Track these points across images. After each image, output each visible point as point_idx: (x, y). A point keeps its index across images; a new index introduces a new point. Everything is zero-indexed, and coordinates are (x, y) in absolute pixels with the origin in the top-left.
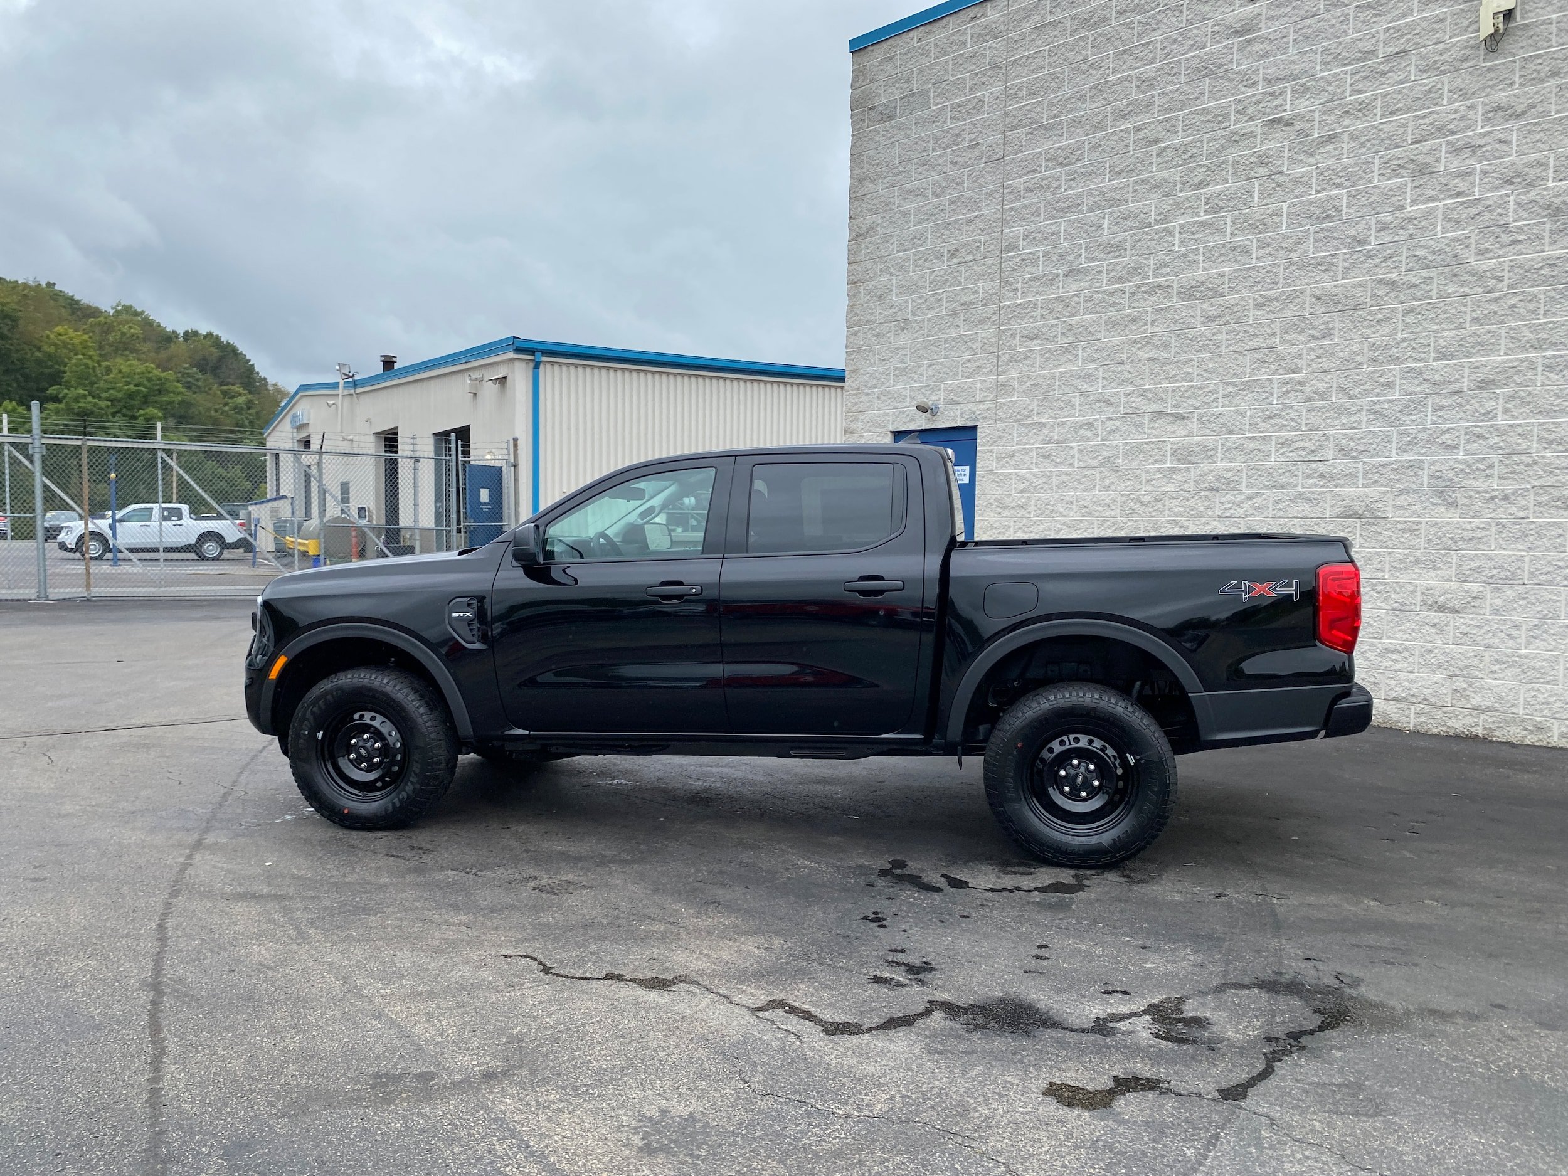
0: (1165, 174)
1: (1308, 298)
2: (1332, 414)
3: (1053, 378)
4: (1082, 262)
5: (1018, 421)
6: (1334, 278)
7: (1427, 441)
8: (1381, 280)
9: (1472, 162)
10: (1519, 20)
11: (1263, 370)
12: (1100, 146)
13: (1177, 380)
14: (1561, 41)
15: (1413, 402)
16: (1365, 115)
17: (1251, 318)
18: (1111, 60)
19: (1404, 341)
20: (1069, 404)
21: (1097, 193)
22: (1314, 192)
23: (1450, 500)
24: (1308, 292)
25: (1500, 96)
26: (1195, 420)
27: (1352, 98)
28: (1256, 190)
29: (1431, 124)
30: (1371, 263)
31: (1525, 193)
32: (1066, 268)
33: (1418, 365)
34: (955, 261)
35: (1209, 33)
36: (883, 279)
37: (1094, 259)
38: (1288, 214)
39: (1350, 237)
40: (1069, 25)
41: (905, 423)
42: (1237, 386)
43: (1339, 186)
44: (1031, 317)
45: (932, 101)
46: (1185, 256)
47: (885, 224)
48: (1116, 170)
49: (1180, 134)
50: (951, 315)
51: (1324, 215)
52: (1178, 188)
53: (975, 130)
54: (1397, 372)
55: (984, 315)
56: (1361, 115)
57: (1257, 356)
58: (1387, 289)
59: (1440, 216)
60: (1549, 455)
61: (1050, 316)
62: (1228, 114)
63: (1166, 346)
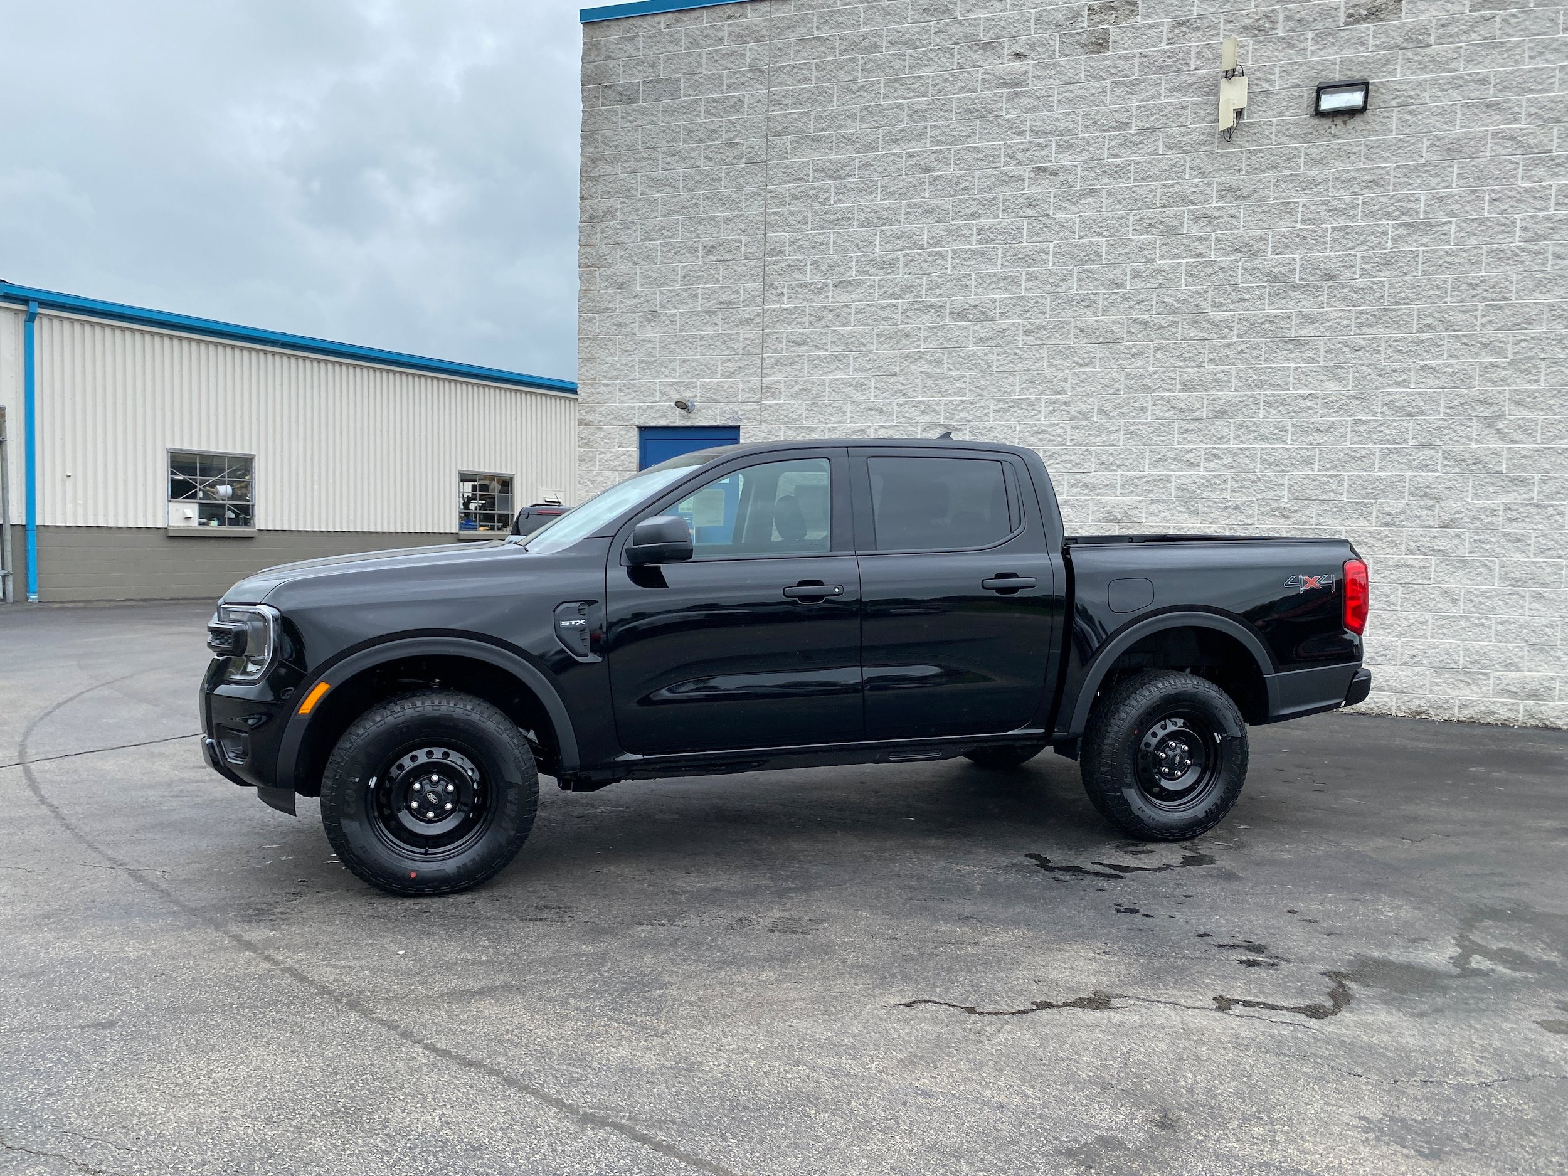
0: (938, 202)
1: (1073, 330)
2: (1094, 431)
3: (823, 384)
4: (853, 274)
5: (786, 423)
6: (1095, 314)
7: (1175, 459)
8: (1136, 320)
9: (1208, 230)
10: (1246, 119)
11: (1032, 390)
12: (872, 165)
13: (950, 395)
14: (1279, 141)
15: (1162, 425)
16: (1121, 177)
17: (1021, 343)
18: (882, 86)
19: (1155, 373)
20: (841, 410)
21: (868, 210)
22: (1077, 237)
23: (1193, 509)
24: (1073, 325)
25: (1230, 179)
26: (967, 432)
27: (1110, 160)
28: (1025, 227)
29: (1176, 193)
30: (1127, 304)
31: (1251, 261)
32: (836, 279)
33: (1167, 394)
34: (711, 257)
35: (980, 79)
36: (625, 267)
37: (865, 273)
38: (1055, 253)
39: (1109, 280)
40: (837, 44)
41: (655, 419)
42: (1007, 403)
43: (1099, 234)
44: (798, 323)
45: (682, 91)
46: (958, 280)
47: (625, 210)
48: (889, 190)
49: (952, 166)
50: (707, 312)
51: (1087, 258)
52: (950, 215)
53: (733, 129)
54: (1149, 399)
55: (747, 316)
56: (1117, 176)
57: (1027, 377)
58: (1141, 328)
59: (1184, 272)
60: (1269, 474)
61: (819, 324)
62: (998, 156)
63: (939, 362)
